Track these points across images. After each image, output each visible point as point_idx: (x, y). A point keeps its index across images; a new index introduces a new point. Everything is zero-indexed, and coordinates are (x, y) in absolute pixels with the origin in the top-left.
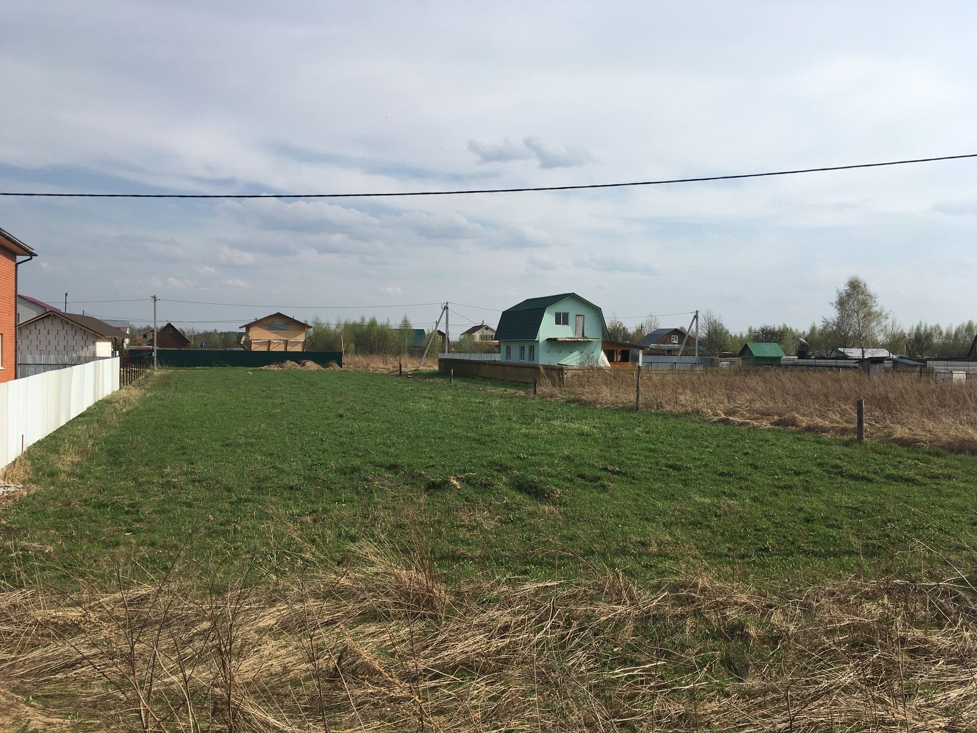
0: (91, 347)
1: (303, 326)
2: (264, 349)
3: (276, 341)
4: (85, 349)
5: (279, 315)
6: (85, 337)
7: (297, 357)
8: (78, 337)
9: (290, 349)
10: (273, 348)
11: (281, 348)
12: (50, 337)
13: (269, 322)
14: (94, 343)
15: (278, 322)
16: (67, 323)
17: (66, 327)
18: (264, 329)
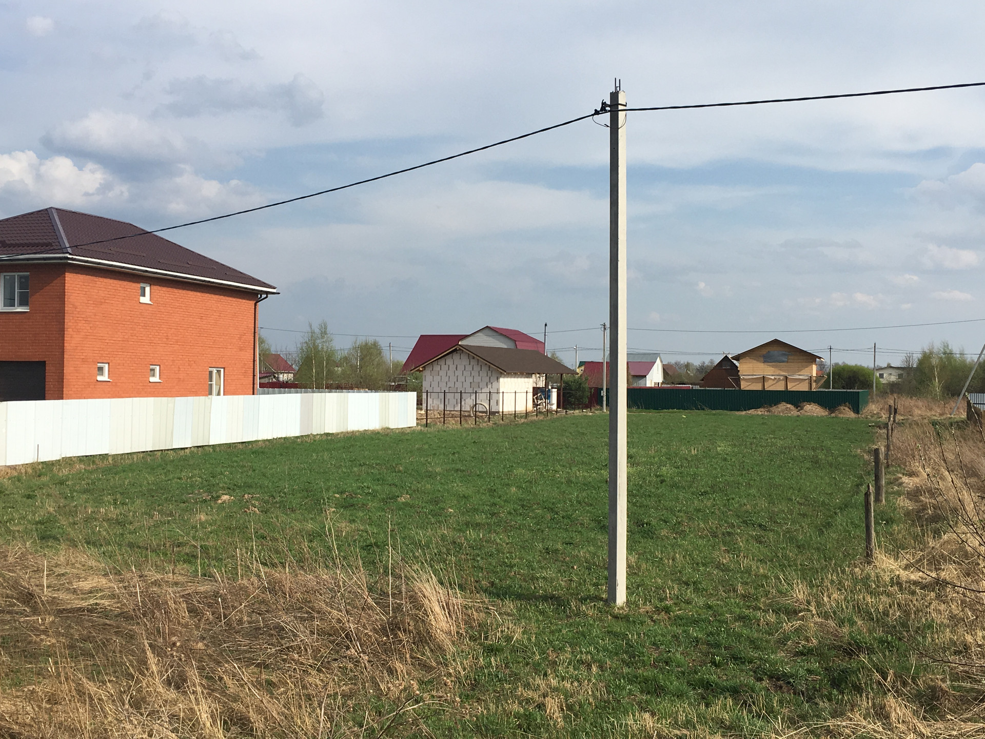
0: (495, 384)
1: (811, 358)
2: (758, 387)
3: (773, 377)
4: (490, 386)
5: (776, 342)
6: (489, 374)
7: (797, 399)
8: (483, 373)
9: (792, 387)
10: (770, 386)
11: (780, 387)
12: (459, 373)
13: (764, 352)
14: (498, 379)
15: (775, 351)
16: (474, 358)
17: (473, 362)
18: (758, 361)
